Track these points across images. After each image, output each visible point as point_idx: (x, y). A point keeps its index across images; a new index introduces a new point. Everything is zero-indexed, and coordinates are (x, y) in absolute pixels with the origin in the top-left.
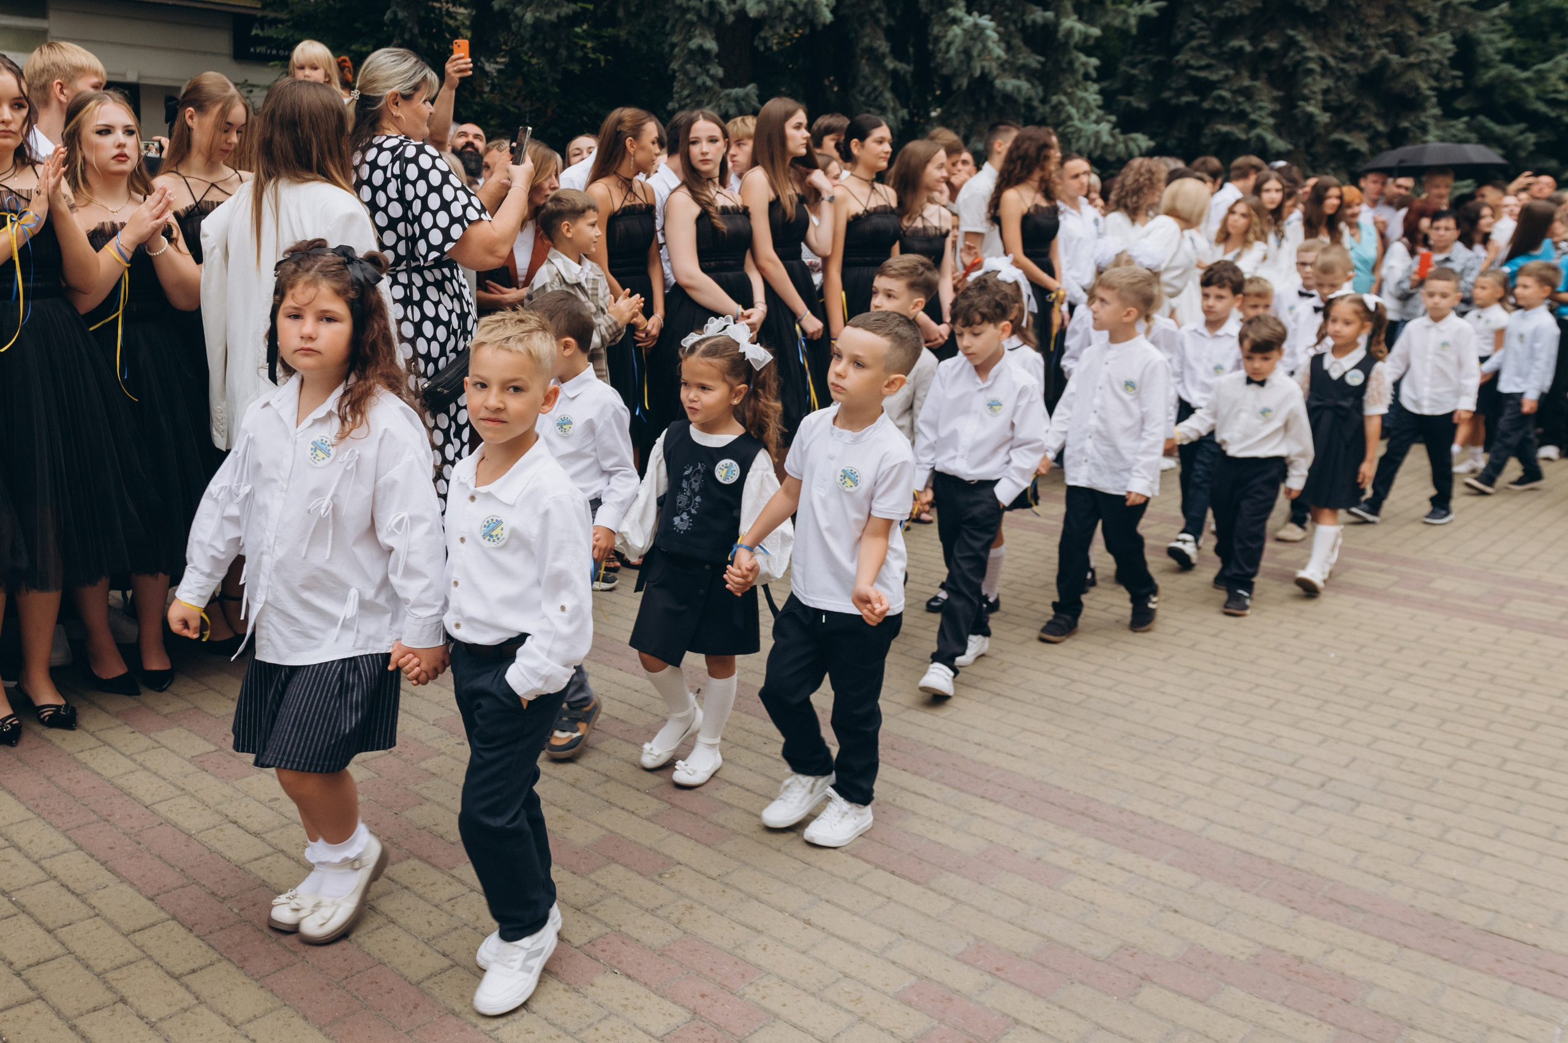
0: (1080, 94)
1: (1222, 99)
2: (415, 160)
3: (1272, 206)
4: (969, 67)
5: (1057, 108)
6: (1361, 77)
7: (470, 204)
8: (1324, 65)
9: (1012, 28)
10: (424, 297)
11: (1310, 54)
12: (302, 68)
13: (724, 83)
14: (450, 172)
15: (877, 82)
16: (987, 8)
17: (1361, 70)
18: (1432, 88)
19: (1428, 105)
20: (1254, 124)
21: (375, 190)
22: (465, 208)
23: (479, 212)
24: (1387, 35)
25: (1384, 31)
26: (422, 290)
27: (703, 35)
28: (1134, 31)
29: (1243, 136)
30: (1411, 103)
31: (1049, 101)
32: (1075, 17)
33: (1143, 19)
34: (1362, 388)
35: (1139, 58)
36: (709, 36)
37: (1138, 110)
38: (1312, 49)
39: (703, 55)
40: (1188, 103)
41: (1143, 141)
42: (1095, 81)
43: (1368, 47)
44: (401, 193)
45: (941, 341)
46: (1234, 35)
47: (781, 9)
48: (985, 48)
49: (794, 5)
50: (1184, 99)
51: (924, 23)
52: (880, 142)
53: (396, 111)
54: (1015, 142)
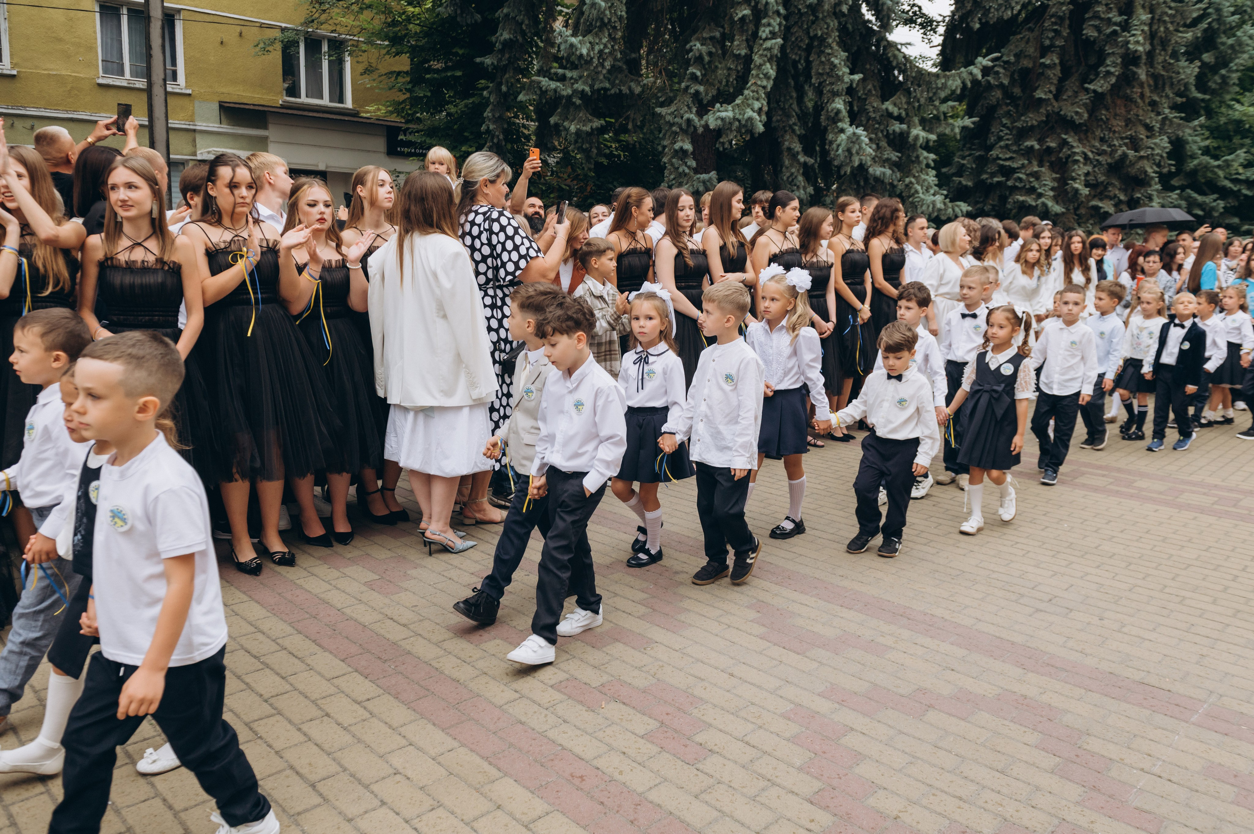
0: (923, 177)
1: (1020, 179)
2: (498, 220)
3: (1046, 248)
4: (851, 161)
5: (908, 186)
6: (1109, 165)
7: (531, 247)
8: (1086, 157)
9: (880, 135)
10: (504, 303)
11: (1077, 150)
12: (434, 163)
13: (696, 171)
14: (519, 227)
15: (793, 170)
16: (864, 123)
17: (1109, 160)
18: (1155, 172)
19: (1153, 183)
20: (1040, 195)
21: (473, 238)
22: (528, 249)
23: (537, 252)
24: (1126, 138)
25: (1124, 135)
26: (503, 300)
27: (683, 141)
28: (958, 137)
29: (1034, 204)
30: (1141, 181)
31: (904, 181)
32: (921, 128)
33: (964, 128)
35: (967, 153)
36: (687, 141)
37: (966, 186)
38: (1078, 147)
39: (683, 153)
40: (998, 182)
41: (964, 207)
42: (933, 168)
43: (1114, 145)
45: (828, 333)
46: (1028, 138)
47: (730, 123)
48: (860, 148)
49: (739, 121)
50: (996, 179)
51: (824, 131)
52: (794, 209)
53: (486, 191)
54: (877, 207)
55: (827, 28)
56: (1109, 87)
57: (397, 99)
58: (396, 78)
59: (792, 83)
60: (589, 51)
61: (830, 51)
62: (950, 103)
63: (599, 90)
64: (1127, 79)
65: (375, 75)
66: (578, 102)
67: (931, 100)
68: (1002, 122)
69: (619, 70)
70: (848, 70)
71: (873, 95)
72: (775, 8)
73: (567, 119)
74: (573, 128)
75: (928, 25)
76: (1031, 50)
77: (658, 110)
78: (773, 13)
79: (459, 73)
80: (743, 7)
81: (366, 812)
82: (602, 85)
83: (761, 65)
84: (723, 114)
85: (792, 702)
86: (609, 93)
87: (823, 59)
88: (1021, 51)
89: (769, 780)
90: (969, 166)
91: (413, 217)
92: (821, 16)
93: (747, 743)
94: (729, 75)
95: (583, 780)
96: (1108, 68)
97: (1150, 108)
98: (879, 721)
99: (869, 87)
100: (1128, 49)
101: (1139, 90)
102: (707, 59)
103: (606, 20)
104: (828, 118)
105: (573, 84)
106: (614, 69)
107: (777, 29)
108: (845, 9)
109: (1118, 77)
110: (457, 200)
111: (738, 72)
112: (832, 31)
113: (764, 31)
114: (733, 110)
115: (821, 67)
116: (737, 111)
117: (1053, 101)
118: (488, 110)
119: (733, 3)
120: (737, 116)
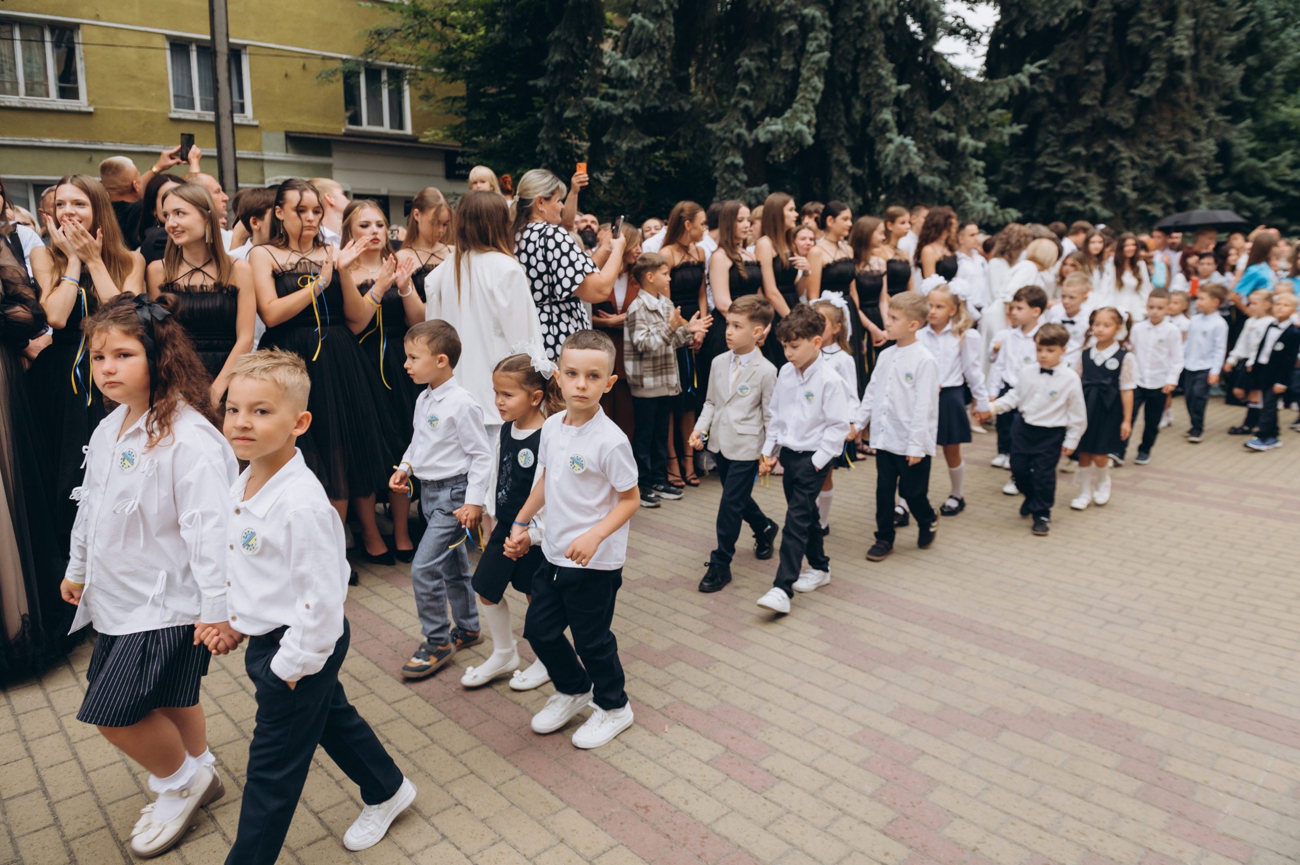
1: (1067, 186)
2: (553, 237)
3: (1097, 253)
4: (900, 171)
5: (959, 194)
6: (1157, 169)
7: (586, 262)
8: (1134, 163)
9: (929, 144)
10: (560, 320)
11: (1124, 155)
12: (476, 182)
13: (748, 184)
14: (574, 244)
15: (842, 182)
16: (912, 132)
17: (1157, 164)
18: (1203, 175)
19: (1200, 185)
20: (1088, 201)
22: (583, 265)
23: (593, 268)
24: (1173, 142)
25: (1171, 139)
27: (734, 155)
28: (1007, 144)
29: (1081, 208)
30: (1189, 184)
31: (954, 189)
32: (968, 136)
33: (1013, 136)
34: (1118, 371)
35: (1013, 160)
36: (738, 155)
37: (1014, 194)
38: (1125, 152)
39: (733, 167)
40: (1045, 188)
41: (1014, 213)
42: (983, 176)
43: (1161, 149)
44: (545, 257)
45: (884, 341)
46: (1075, 144)
47: (780, 137)
48: (909, 158)
49: (788, 134)
50: (1043, 186)
51: (871, 143)
52: (845, 219)
53: (541, 208)
54: (929, 217)
55: (874, 40)
56: (1155, 92)
57: (454, 123)
58: (452, 104)
59: (840, 96)
60: (639, 72)
61: (876, 63)
62: (999, 111)
63: (650, 108)
64: (1172, 83)
65: (432, 101)
66: (629, 120)
67: (979, 108)
68: (1048, 129)
69: (669, 88)
70: (894, 81)
71: (921, 105)
72: (822, 22)
73: (618, 137)
74: (624, 146)
75: (972, 35)
76: (1076, 58)
77: (709, 126)
78: (820, 27)
79: (513, 96)
80: (790, 22)
81: (426, 847)
82: (652, 104)
83: (809, 78)
84: (773, 128)
85: (859, 723)
86: (659, 111)
87: (870, 71)
88: (1066, 59)
89: (840, 809)
90: (1016, 173)
91: (468, 235)
92: (867, 28)
93: (816, 769)
94: (777, 90)
95: (648, 811)
96: (1153, 73)
97: (1195, 112)
98: (951, 744)
99: (917, 97)
100: (1172, 54)
101: (1185, 94)
102: (755, 74)
103: (655, 41)
104: (876, 129)
105: (623, 103)
106: (664, 88)
107: (824, 42)
108: (891, 20)
109: (1163, 81)
110: (512, 218)
111: (786, 86)
112: (879, 43)
113: (811, 45)
114: (783, 124)
115: (868, 79)
116: (786, 124)
117: (1099, 107)
118: (542, 131)
119: (780, 19)
120: (787, 129)
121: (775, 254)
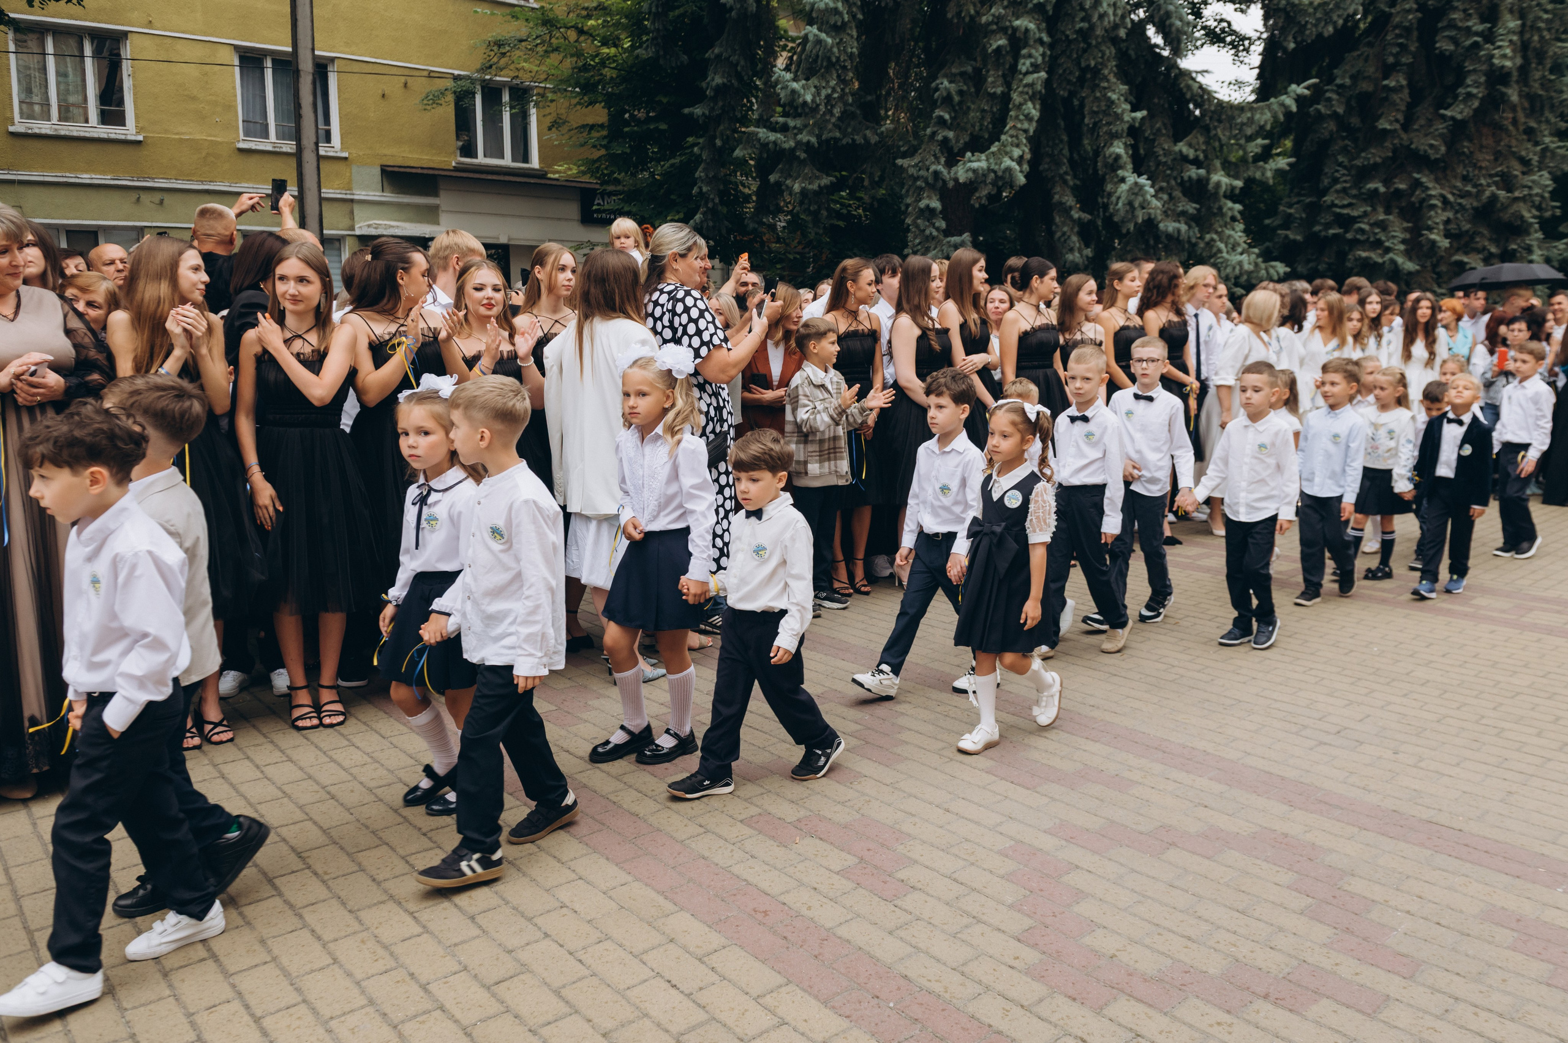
1: (1362, 231)
3: (1374, 315)
4: (1134, 216)
5: (1210, 244)
6: (1475, 209)
8: (1445, 201)
9: (1173, 182)
11: (1433, 193)
12: (619, 238)
13: (946, 233)
15: (1065, 229)
17: (1475, 204)
18: (1534, 217)
19: (1532, 230)
20: (1388, 250)
24: (1496, 175)
25: (1493, 172)
27: (929, 197)
28: (1271, 182)
29: (1380, 260)
30: (1518, 229)
31: (1204, 238)
32: (1222, 173)
33: (1278, 172)
35: (1291, 200)
36: (934, 198)
37: (1294, 241)
38: (1435, 188)
39: (930, 212)
40: (1334, 235)
41: (1281, 268)
42: (1240, 222)
43: (1481, 185)
46: (1371, 179)
47: (984, 175)
48: (1145, 200)
49: (995, 172)
50: (1331, 231)
51: (1101, 182)
52: (1052, 279)
53: (675, 266)
54: (1152, 273)
55: (1102, 57)
56: (1471, 113)
57: (591, 157)
58: (589, 133)
59: (1062, 124)
60: (814, 96)
61: (1106, 84)
62: (1260, 141)
63: (828, 141)
64: (1494, 101)
65: (565, 129)
66: (803, 156)
67: (1235, 138)
68: (1337, 160)
69: (853, 116)
70: (1128, 107)
71: (1164, 135)
72: (1037, 36)
73: (790, 176)
74: (797, 187)
75: (1238, 43)
76: (1371, 70)
77: (899, 162)
78: (1035, 41)
79: (663, 126)
80: (998, 36)
82: (831, 135)
83: (1021, 105)
84: (975, 165)
86: (840, 144)
87: (1098, 94)
88: (1359, 72)
90: (1297, 216)
91: (593, 300)
92: (1094, 42)
94: (983, 118)
96: (1469, 89)
97: (1525, 137)
99: (1158, 125)
100: (1492, 65)
101: (1511, 115)
102: (957, 99)
103: (834, 60)
104: (1106, 165)
105: (796, 135)
106: (845, 116)
107: (1040, 60)
108: (1122, 33)
109: (1482, 99)
110: (643, 279)
111: (993, 113)
112: (1108, 60)
113: (1024, 64)
114: (987, 160)
115: (1096, 104)
116: (991, 161)
117: (1401, 132)
118: (700, 169)
119: (986, 32)
120: (993, 167)
121: (962, 320)
